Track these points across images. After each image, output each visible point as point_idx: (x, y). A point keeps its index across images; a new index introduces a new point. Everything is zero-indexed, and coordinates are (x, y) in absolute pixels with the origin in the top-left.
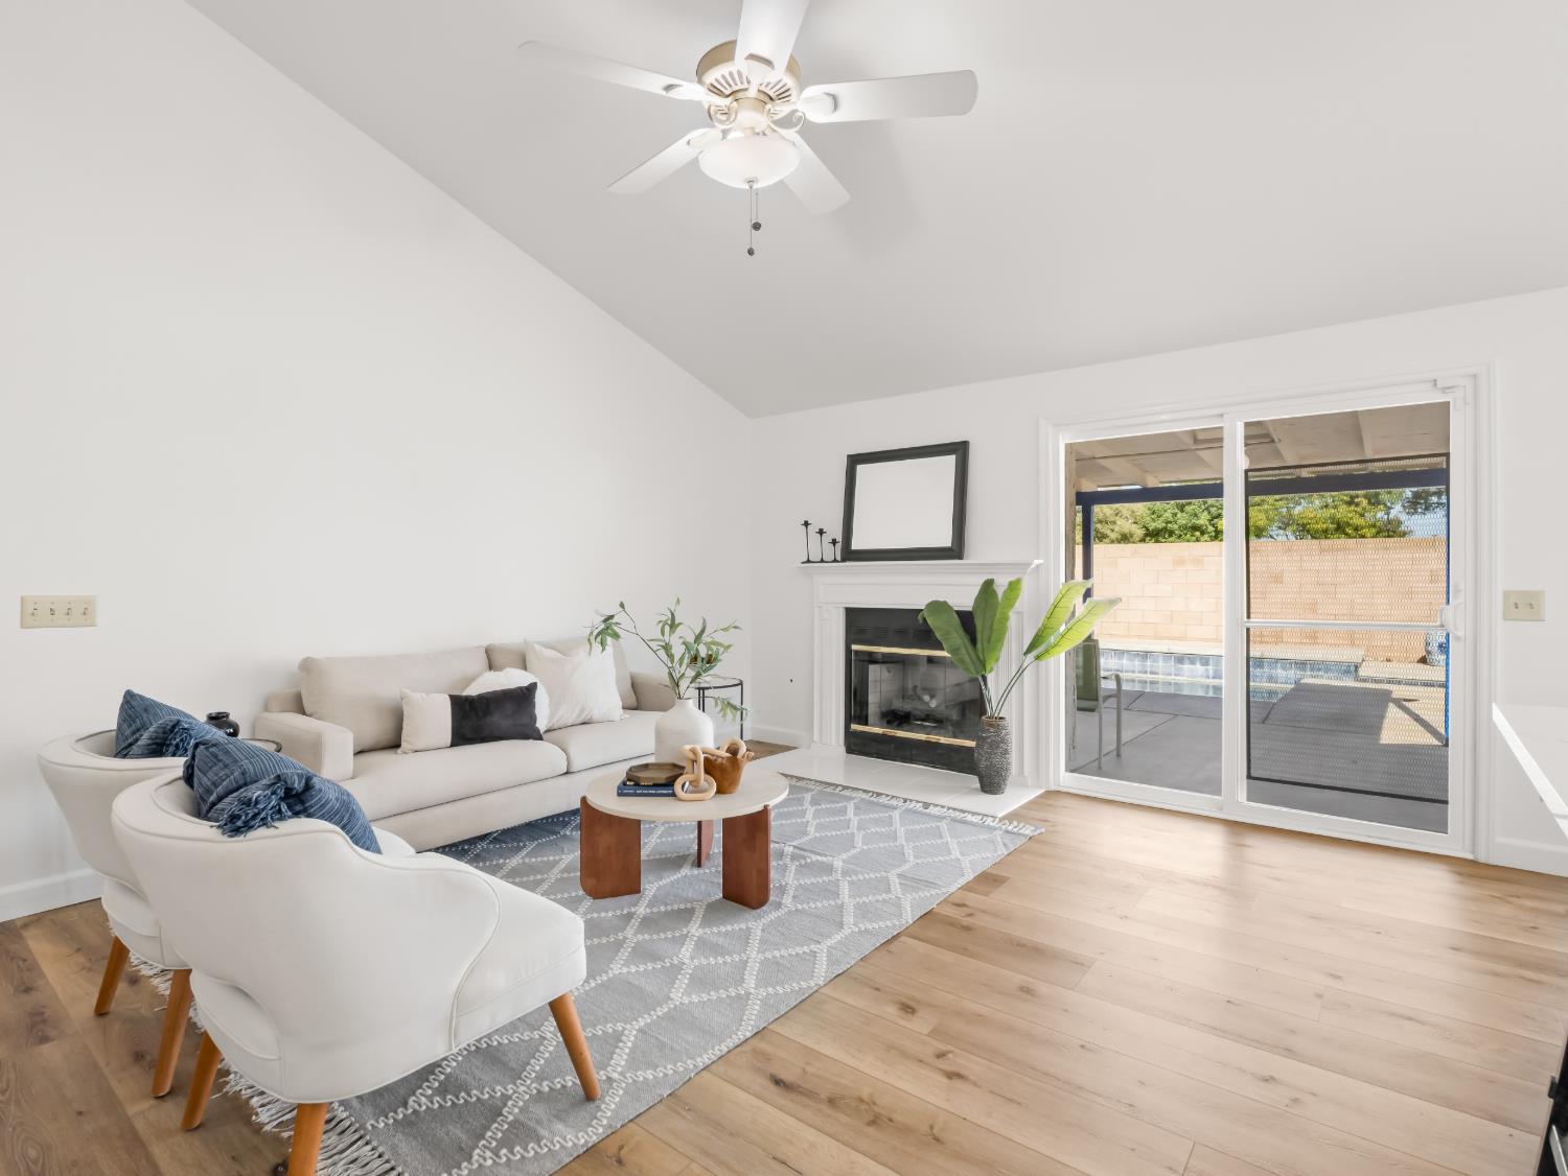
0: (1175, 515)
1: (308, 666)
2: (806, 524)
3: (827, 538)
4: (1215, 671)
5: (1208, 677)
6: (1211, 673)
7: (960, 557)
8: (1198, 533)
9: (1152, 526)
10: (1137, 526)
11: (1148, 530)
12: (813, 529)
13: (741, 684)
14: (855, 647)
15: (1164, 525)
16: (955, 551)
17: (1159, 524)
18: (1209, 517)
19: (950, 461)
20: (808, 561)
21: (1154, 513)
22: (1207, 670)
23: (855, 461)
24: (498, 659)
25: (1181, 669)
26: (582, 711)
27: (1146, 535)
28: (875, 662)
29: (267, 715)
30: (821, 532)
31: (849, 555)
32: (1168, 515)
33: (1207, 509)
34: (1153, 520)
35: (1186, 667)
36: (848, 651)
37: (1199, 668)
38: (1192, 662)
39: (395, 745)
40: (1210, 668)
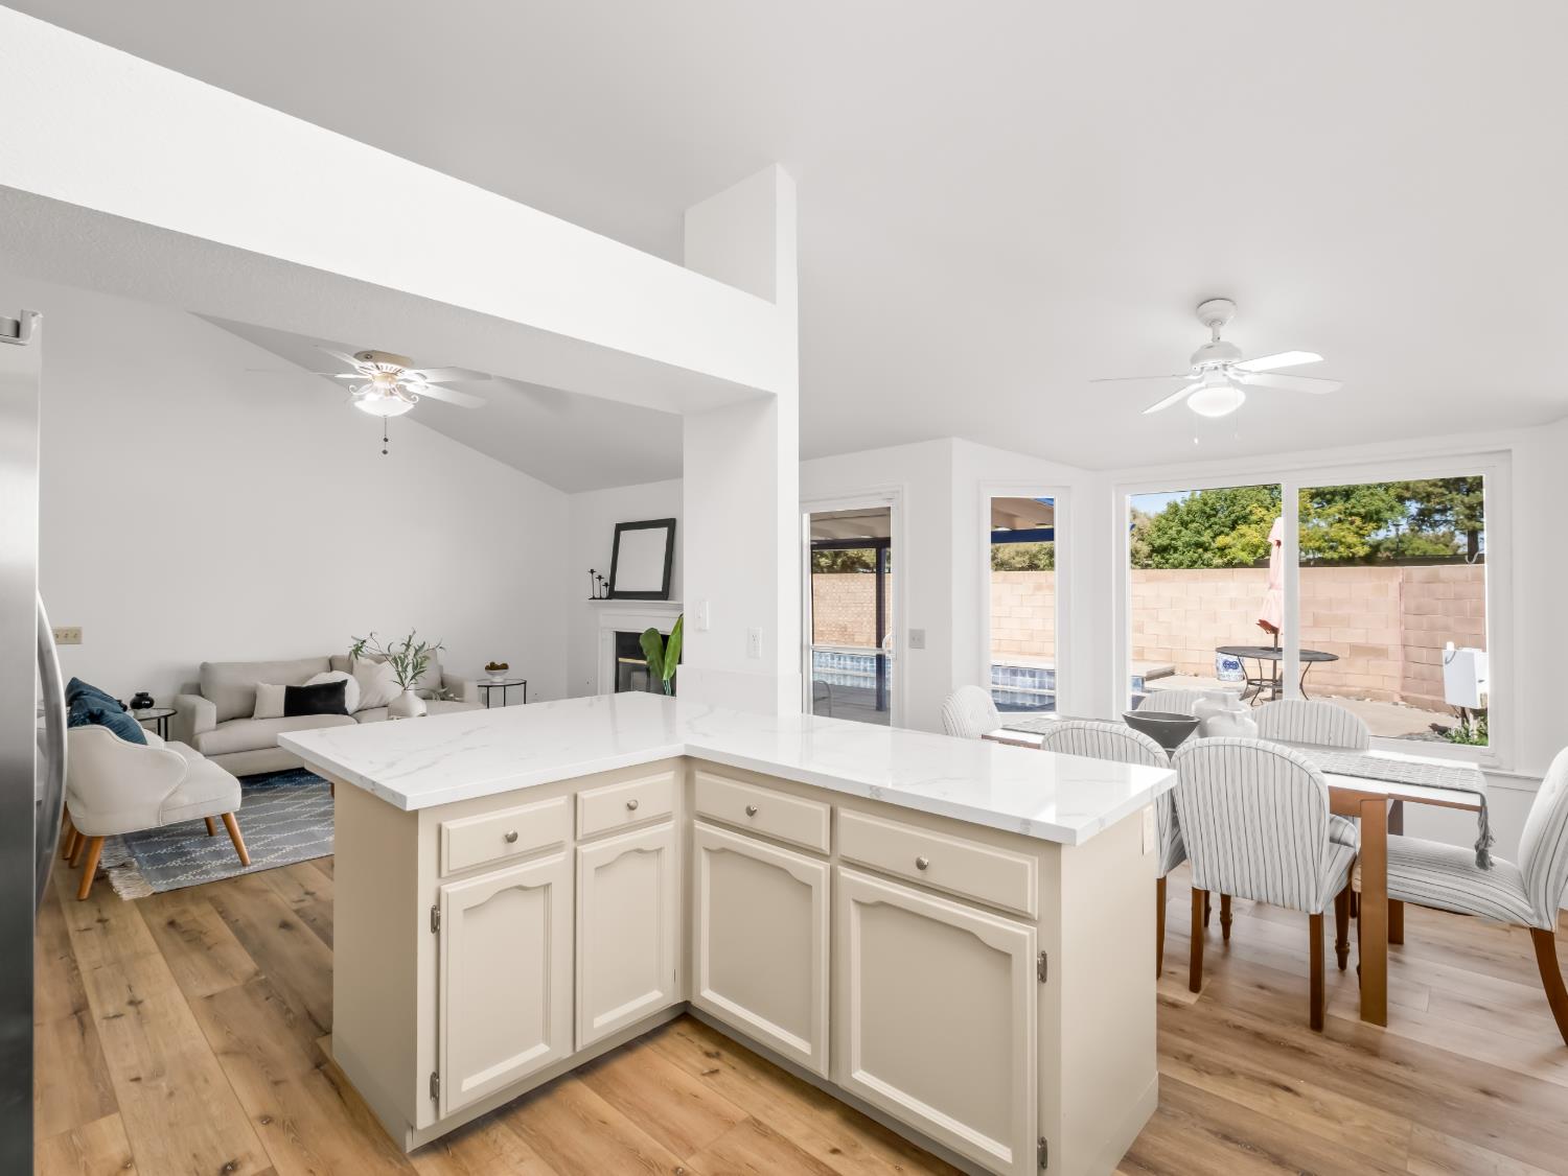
0: (1179, 532)
1: (205, 668)
2: (592, 572)
3: (603, 582)
4: (1040, 682)
5: (1034, 687)
6: (1037, 684)
7: (666, 599)
8: (1200, 550)
9: (1158, 543)
10: (1145, 543)
11: (1153, 547)
12: (596, 575)
13: (525, 683)
14: (620, 660)
15: (1168, 541)
16: (665, 594)
17: (1165, 541)
18: (1212, 534)
19: (664, 531)
20: (594, 598)
21: (1159, 530)
22: (1034, 681)
23: (620, 528)
24: (336, 664)
25: (1015, 680)
26: (382, 698)
27: (1153, 551)
28: (636, 670)
29: (182, 696)
30: (600, 578)
31: (613, 594)
32: (1173, 532)
33: (1210, 526)
34: (1159, 537)
35: (1019, 678)
36: (617, 663)
37: (1028, 680)
38: (1023, 675)
39: (249, 715)
40: (1037, 679)
